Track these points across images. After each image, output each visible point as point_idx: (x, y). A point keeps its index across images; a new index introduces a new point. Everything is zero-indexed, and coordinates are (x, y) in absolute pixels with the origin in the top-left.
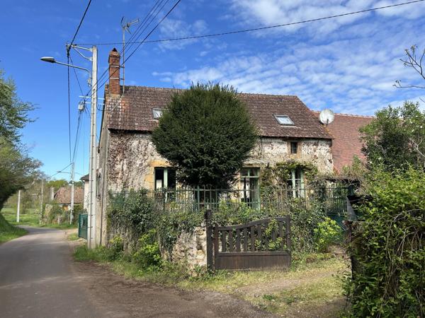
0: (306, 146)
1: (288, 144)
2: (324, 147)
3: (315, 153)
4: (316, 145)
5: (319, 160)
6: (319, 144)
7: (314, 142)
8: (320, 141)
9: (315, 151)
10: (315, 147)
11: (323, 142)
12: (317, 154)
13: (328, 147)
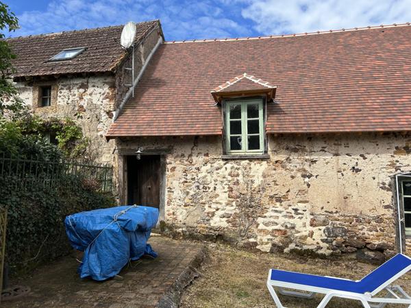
0: (65, 92)
1: (34, 90)
2: (100, 90)
3: (82, 103)
4: (84, 86)
5: (87, 114)
6: (90, 85)
7: (79, 82)
8: (91, 80)
9: (81, 98)
10: (82, 90)
11: (96, 80)
12: (84, 103)
13: (106, 89)
